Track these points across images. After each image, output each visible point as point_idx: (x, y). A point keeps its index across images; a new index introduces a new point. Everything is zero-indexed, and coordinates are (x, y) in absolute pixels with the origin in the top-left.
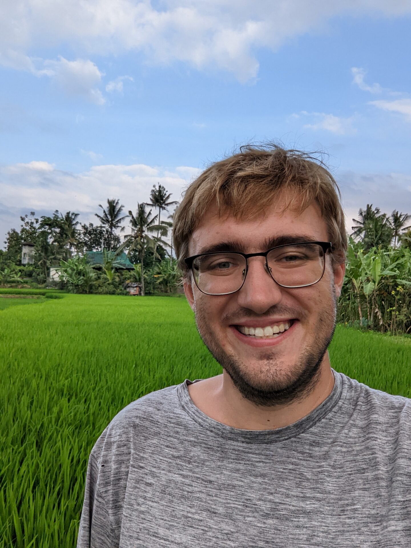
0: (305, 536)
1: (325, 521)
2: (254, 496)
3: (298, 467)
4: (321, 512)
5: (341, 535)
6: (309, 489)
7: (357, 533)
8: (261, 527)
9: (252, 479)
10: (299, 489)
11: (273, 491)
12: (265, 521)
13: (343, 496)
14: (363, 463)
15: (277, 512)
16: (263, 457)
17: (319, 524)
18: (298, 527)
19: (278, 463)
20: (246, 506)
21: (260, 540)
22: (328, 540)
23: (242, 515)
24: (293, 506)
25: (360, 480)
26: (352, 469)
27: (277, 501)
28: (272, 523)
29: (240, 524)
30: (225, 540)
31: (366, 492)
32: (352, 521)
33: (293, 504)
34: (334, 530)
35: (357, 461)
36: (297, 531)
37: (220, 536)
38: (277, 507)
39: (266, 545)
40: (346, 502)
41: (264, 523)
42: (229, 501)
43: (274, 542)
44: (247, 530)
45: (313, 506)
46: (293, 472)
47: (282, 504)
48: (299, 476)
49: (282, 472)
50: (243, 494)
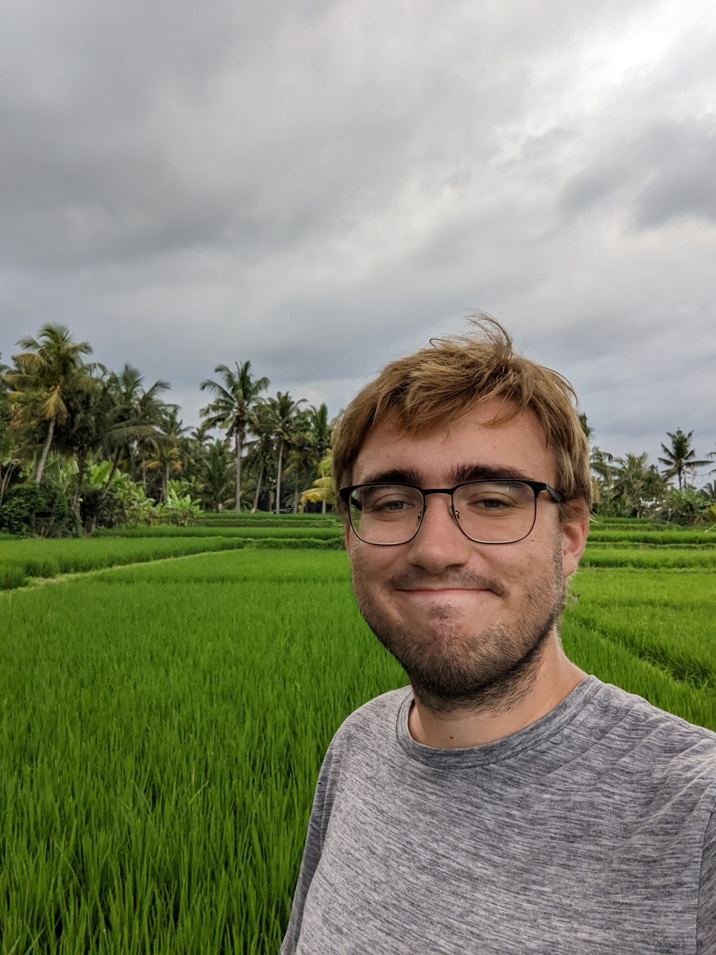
0: (460, 910)
1: (495, 895)
2: (416, 839)
3: (480, 811)
4: (493, 882)
5: (509, 921)
6: (486, 844)
7: (529, 924)
8: (412, 883)
9: (421, 816)
10: (473, 842)
11: (439, 837)
12: (419, 876)
13: (532, 867)
14: (578, 827)
15: (436, 867)
16: (439, 788)
17: (485, 898)
18: (454, 893)
19: (454, 800)
20: (405, 852)
21: (406, 899)
22: (488, 923)
23: (396, 862)
24: (458, 863)
25: (564, 852)
26: (557, 831)
27: (441, 852)
28: (426, 880)
29: (392, 873)
30: (372, 890)
31: (567, 871)
32: (530, 907)
33: (459, 861)
34: (502, 912)
35: (568, 820)
36: (452, 899)
37: (368, 884)
38: (438, 861)
39: (411, 907)
40: (534, 877)
41: (417, 878)
42: (391, 841)
43: (419, 906)
44: (397, 883)
45: (485, 871)
46: (470, 816)
47: (445, 857)
48: (478, 824)
49: (457, 814)
50: (406, 835)
